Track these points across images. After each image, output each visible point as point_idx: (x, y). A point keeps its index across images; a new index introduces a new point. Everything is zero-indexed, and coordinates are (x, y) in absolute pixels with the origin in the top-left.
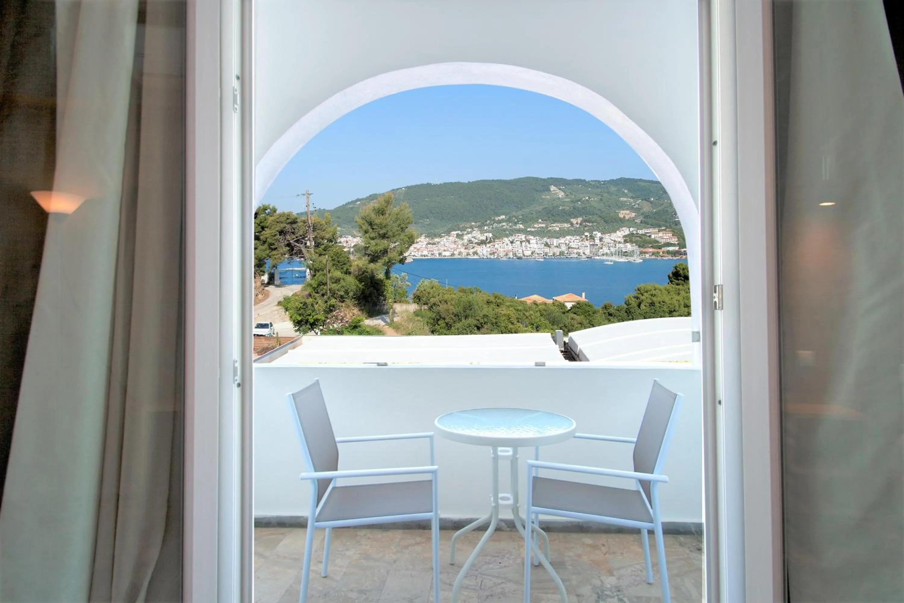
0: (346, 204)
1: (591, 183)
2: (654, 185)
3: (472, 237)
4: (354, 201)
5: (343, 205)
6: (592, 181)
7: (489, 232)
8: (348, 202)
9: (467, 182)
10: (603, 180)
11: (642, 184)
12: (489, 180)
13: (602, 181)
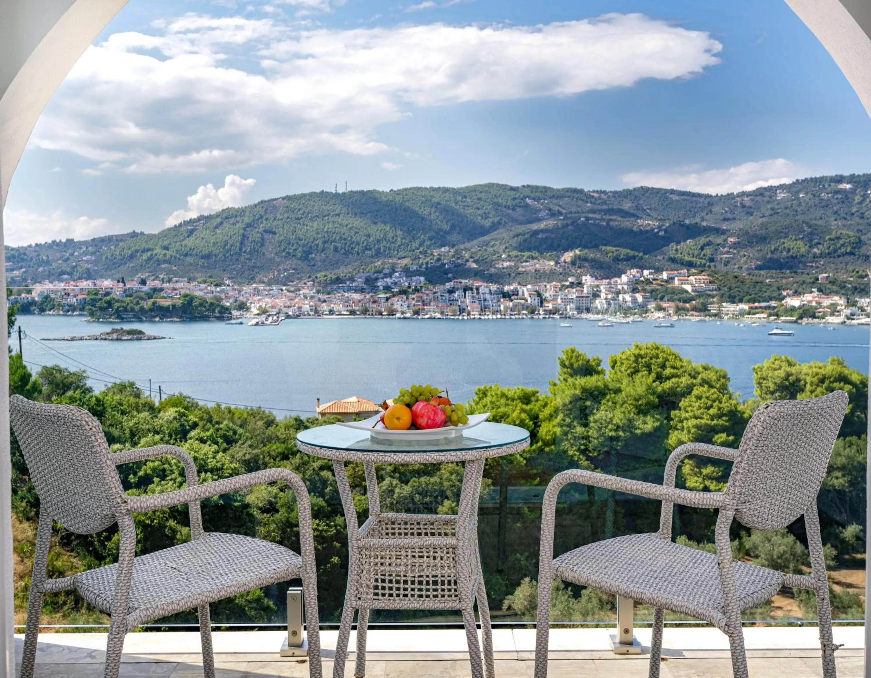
0: (180, 225)
1: (592, 194)
2: (695, 199)
3: (392, 283)
4: (195, 219)
5: (175, 226)
6: (594, 191)
7: (420, 275)
8: (185, 222)
9: (388, 191)
10: (613, 190)
11: (675, 197)
12: (425, 188)
13: (611, 192)
